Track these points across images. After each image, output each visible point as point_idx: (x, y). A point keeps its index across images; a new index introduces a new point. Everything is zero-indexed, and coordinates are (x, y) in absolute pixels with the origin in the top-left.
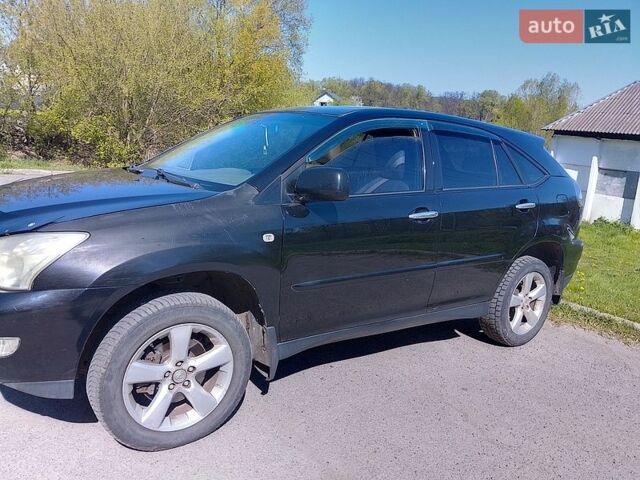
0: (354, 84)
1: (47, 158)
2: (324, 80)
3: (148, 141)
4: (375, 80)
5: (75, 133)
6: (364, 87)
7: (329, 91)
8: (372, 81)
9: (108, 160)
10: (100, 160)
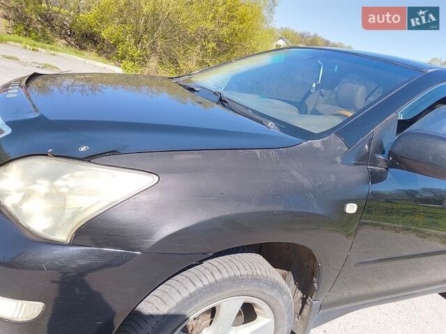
0: (302, 36)
1: (82, 48)
2: (282, 28)
3: (153, 50)
4: (319, 36)
5: (104, 35)
6: (309, 39)
7: (284, 37)
8: (316, 36)
9: (123, 58)
10: (118, 57)
